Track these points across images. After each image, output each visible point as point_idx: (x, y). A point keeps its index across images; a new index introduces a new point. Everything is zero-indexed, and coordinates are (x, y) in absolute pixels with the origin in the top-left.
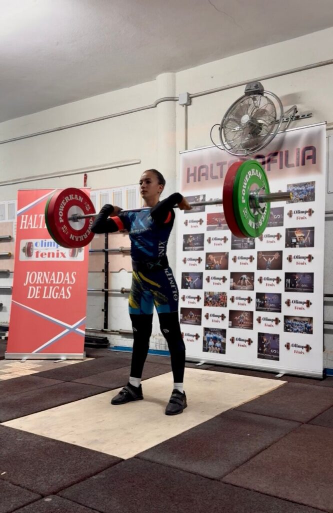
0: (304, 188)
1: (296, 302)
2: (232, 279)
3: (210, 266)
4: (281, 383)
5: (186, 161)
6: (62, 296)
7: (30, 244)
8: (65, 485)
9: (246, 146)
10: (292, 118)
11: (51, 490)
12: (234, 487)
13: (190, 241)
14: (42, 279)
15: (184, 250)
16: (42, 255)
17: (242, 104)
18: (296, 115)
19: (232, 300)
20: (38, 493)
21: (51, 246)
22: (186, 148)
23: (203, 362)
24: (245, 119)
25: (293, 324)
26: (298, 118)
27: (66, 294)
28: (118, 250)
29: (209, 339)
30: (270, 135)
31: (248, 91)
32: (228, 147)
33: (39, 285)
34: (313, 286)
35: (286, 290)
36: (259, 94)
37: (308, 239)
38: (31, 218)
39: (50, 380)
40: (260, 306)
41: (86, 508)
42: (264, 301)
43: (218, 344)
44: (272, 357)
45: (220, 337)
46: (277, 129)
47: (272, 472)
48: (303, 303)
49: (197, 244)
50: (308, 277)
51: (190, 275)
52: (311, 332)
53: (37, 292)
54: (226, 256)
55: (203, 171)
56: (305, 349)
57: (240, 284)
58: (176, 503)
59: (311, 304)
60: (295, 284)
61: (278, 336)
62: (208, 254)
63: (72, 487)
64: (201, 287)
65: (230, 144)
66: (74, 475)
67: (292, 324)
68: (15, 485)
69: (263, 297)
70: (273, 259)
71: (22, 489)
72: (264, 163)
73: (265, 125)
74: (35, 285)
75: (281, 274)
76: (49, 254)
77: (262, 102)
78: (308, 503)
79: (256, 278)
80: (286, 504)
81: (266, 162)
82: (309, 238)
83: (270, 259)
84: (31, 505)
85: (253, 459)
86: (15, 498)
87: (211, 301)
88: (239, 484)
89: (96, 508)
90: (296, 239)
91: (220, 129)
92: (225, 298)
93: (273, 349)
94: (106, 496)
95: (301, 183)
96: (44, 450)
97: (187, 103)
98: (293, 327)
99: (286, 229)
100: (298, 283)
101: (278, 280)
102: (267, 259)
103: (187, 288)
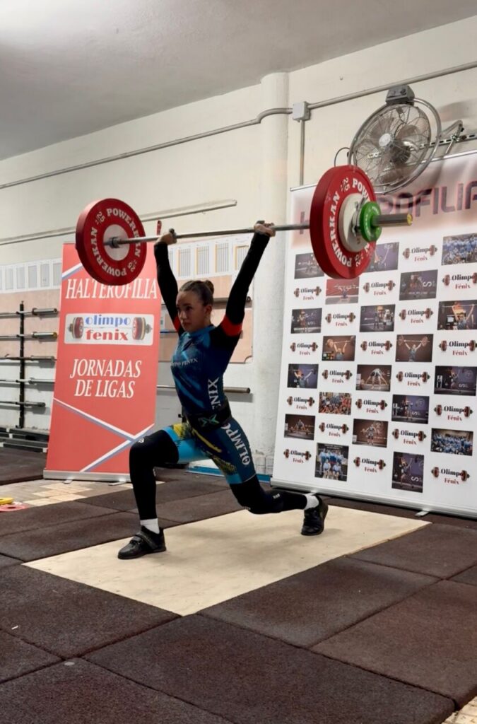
0: (467, 242)
1: (450, 409)
2: (360, 375)
3: (329, 356)
4: (422, 523)
5: (300, 202)
6: (121, 394)
7: (79, 320)
8: (95, 646)
9: (386, 180)
10: (454, 139)
11: (76, 652)
12: (326, 659)
13: (302, 319)
14: (95, 369)
15: (293, 332)
16: (95, 336)
17: (380, 118)
18: (462, 134)
19: (359, 404)
20: (57, 655)
21: (108, 323)
22: (302, 182)
24: (385, 139)
25: (444, 440)
26: (464, 139)
27: (127, 392)
29: (324, 459)
30: (420, 164)
31: (391, 99)
33: (91, 377)
34: (475, 387)
35: (436, 392)
36: (407, 103)
37: (471, 317)
38: (81, 283)
39: (100, 508)
40: (398, 414)
41: (118, 677)
42: (404, 407)
43: (337, 467)
44: (413, 487)
45: (340, 457)
46: (431, 155)
47: (385, 643)
49: (312, 323)
50: (468, 373)
51: (300, 367)
52: (470, 453)
53: (88, 387)
54: (351, 341)
56: (460, 477)
57: (370, 382)
58: (241, 676)
59: (471, 412)
60: (450, 383)
61: (422, 457)
62: (326, 339)
63: (105, 648)
64: (314, 386)
66: (109, 633)
67: (443, 442)
68: (28, 643)
69: (403, 402)
70: (419, 346)
71: (36, 649)
72: (410, 205)
73: (415, 150)
74: (85, 378)
75: (430, 368)
76: (105, 334)
77: (410, 116)
78: (427, 686)
79: (394, 373)
81: (414, 204)
82: (472, 316)
83: (415, 346)
84: (46, 670)
85: (360, 624)
86: (25, 660)
87: (328, 406)
88: (334, 656)
89: (131, 677)
90: (454, 317)
91: (349, 155)
92: (349, 402)
93: (415, 476)
94: (147, 662)
95: (463, 236)
96: (75, 599)
97: (304, 116)
98: (444, 444)
99: (440, 303)
100: (454, 381)
101: (425, 377)
102: (411, 345)
103: (295, 387)
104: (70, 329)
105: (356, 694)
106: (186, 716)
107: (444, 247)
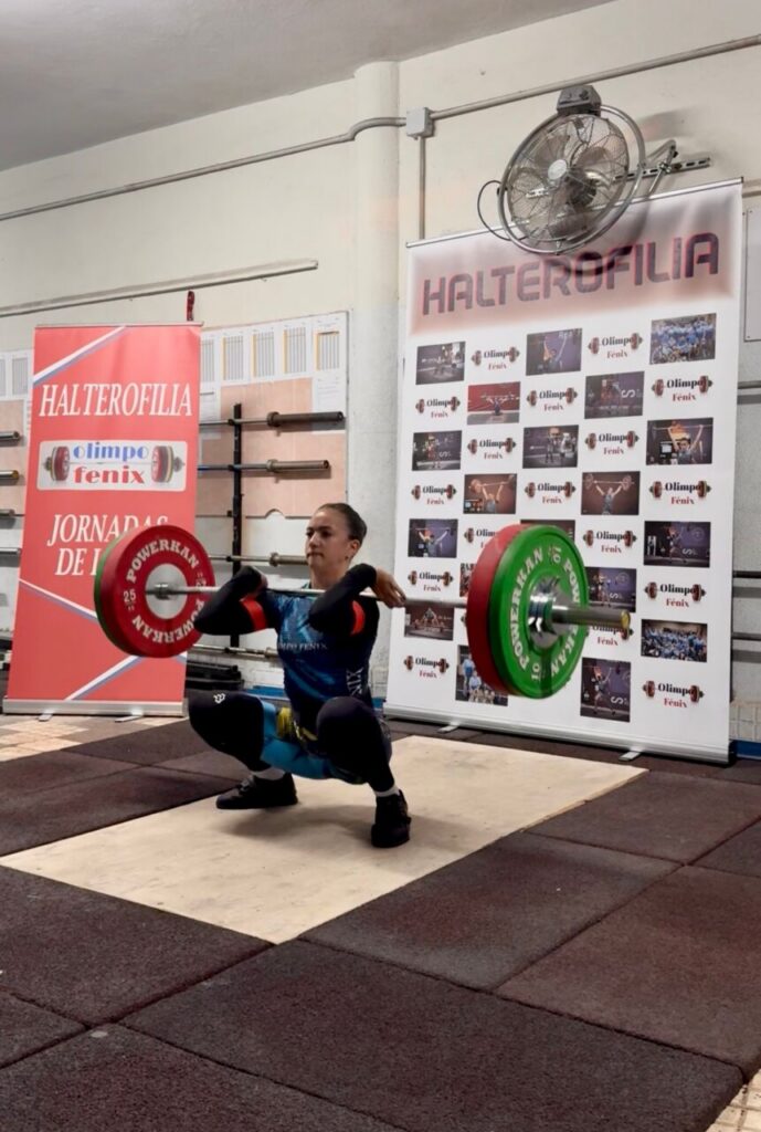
0: (689, 329)
1: (670, 589)
3: (474, 505)
4: (633, 772)
5: (421, 265)
7: (62, 452)
8: (138, 1001)
9: (560, 232)
10: (664, 169)
11: (107, 1014)
12: (526, 1009)
13: (430, 448)
14: (89, 531)
15: (415, 468)
16: (89, 478)
17: (550, 136)
18: (675, 161)
20: (76, 1019)
21: (110, 456)
22: (422, 236)
23: (455, 724)
24: (558, 169)
25: (662, 638)
26: (677, 168)
28: (264, 467)
29: (469, 672)
30: (613, 206)
31: (565, 106)
32: (518, 233)
33: (83, 544)
34: (708, 553)
35: (647, 562)
36: (590, 112)
37: (698, 444)
38: (65, 392)
39: (108, 761)
41: (185, 1054)
42: (597, 586)
44: (614, 713)
46: (630, 193)
47: (612, 975)
48: (686, 591)
49: (446, 454)
50: (696, 533)
51: (428, 525)
52: (703, 658)
53: (78, 561)
54: (510, 482)
55: (461, 287)
56: (688, 696)
58: (393, 1044)
59: (703, 593)
60: (668, 548)
61: (627, 666)
62: (469, 479)
63: (156, 1005)
64: (452, 553)
65: (522, 227)
66: (158, 978)
67: (661, 641)
68: (24, 1000)
69: (595, 577)
70: (619, 490)
71: (40, 1011)
72: (599, 271)
73: (603, 185)
74: (74, 545)
75: (636, 524)
76: (106, 473)
77: (596, 132)
78: (693, 1046)
79: (580, 533)
80: (643, 1047)
81: (604, 269)
82: (701, 443)
83: (611, 490)
84: (61, 1047)
85: (567, 946)
86: (23, 1030)
88: (537, 1002)
89: (209, 1054)
90: (672, 445)
91: (500, 192)
93: (617, 696)
94: (231, 1027)
95: (683, 319)
96: (90, 922)
97: (425, 131)
98: (662, 645)
99: (649, 422)
100: (675, 545)
101: (629, 538)
102: (605, 489)
103: (422, 556)
104: (48, 466)
105: (584, 1065)
106: (312, 1117)
107: (654, 336)
